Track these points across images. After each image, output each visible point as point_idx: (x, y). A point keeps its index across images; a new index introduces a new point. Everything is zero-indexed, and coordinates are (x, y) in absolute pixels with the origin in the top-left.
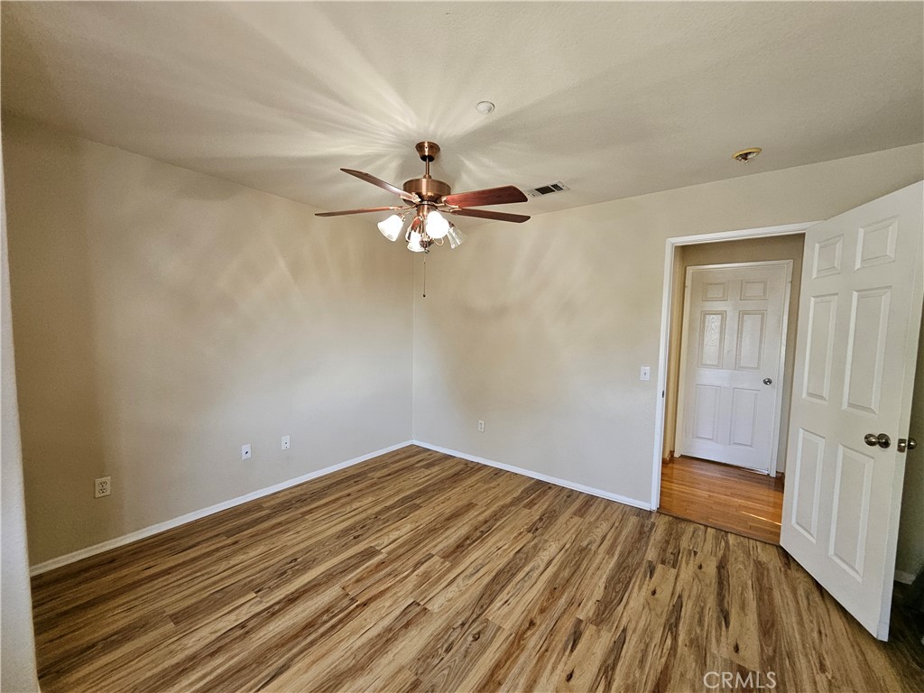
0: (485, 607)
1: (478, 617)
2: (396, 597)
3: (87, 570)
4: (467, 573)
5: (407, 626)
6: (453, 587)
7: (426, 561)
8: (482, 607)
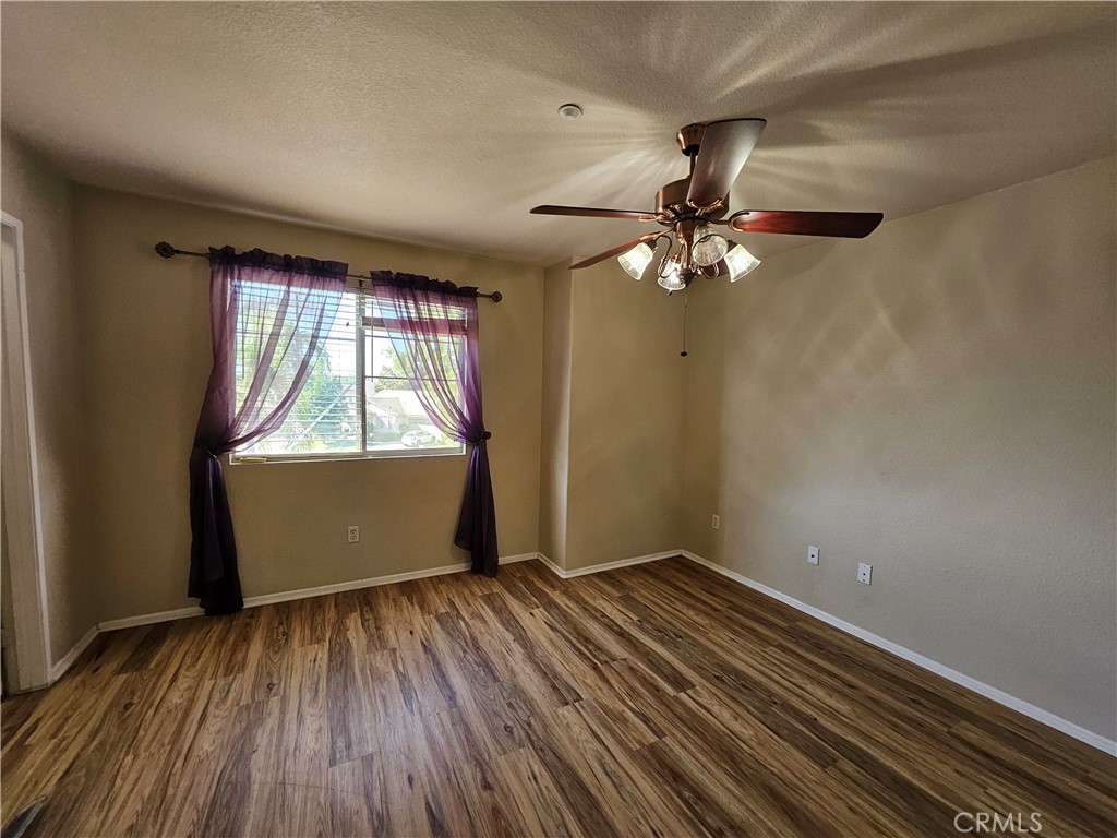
0: (541, 753)
1: (530, 740)
2: (594, 687)
3: (689, 567)
4: (608, 759)
5: (554, 687)
6: (586, 735)
7: (649, 727)
8: (542, 750)
